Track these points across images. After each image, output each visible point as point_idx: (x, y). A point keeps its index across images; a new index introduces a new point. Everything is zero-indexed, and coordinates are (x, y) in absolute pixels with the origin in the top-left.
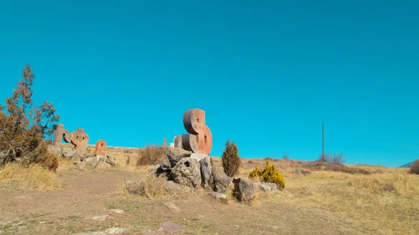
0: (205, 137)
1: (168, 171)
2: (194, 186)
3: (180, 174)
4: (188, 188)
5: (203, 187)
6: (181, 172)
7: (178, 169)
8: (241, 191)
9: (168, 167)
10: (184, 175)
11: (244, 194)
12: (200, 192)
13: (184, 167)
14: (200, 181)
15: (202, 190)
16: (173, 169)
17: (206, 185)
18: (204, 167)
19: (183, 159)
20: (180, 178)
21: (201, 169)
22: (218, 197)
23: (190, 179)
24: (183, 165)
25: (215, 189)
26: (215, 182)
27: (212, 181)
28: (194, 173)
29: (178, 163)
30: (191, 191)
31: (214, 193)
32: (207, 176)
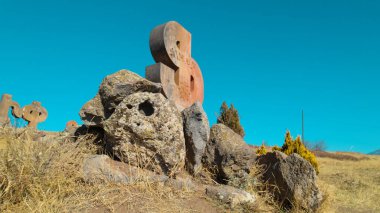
0: (192, 79)
1: (98, 130)
2: (166, 168)
3: (126, 136)
4: (148, 175)
5: (191, 172)
6: (128, 129)
7: (122, 121)
8: (289, 181)
9: (98, 119)
10: (137, 139)
11: (298, 192)
12: (181, 186)
13: (137, 115)
14: (183, 153)
15: (185, 179)
16: (108, 122)
17: (198, 168)
18: (192, 124)
19: (137, 94)
20: (126, 146)
21: (184, 125)
22: (235, 201)
23: (153, 149)
24: (135, 110)
25: (221, 178)
26: (220, 158)
27: (210, 160)
28: (167, 132)
29: (123, 105)
30: (155, 185)
31: (222, 190)
32: (200, 145)
